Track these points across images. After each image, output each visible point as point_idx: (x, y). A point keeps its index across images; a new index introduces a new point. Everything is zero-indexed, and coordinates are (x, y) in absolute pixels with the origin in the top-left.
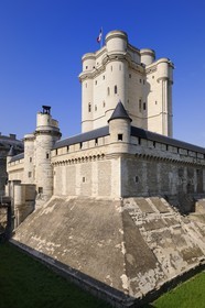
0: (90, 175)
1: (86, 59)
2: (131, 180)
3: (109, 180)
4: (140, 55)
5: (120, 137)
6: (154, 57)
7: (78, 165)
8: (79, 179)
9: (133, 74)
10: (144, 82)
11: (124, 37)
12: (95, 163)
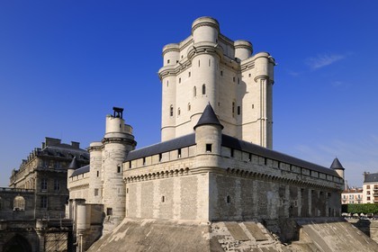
0: (171, 194)
1: (168, 51)
2: (221, 200)
3: (195, 200)
4: (234, 48)
5: (209, 147)
6: (252, 51)
7: (157, 181)
8: (157, 198)
9: (226, 71)
10: (238, 80)
11: (215, 26)
12: (177, 179)
